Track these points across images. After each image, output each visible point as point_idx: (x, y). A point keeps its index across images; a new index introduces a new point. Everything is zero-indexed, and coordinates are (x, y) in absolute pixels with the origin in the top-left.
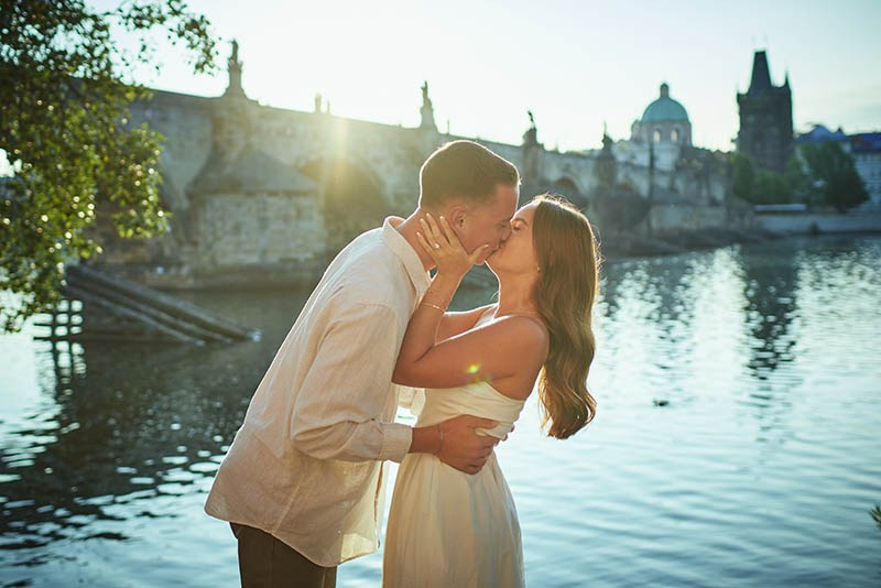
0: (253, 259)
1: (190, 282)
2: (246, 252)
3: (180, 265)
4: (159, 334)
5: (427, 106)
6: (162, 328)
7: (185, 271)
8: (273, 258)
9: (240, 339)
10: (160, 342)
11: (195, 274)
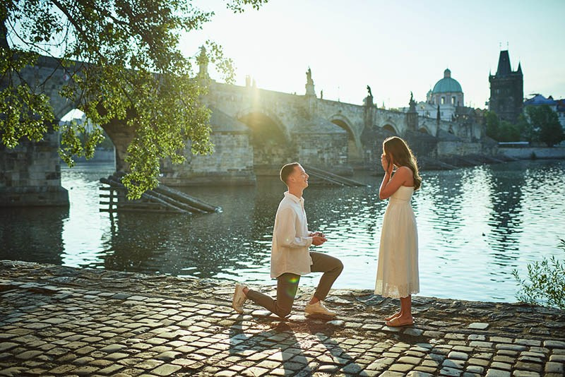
0: (214, 170)
1: (179, 182)
2: (209, 165)
3: (173, 172)
4: (168, 208)
5: (310, 83)
6: (169, 204)
7: (175, 175)
8: (224, 169)
9: (212, 211)
10: (169, 213)
11: (181, 177)
